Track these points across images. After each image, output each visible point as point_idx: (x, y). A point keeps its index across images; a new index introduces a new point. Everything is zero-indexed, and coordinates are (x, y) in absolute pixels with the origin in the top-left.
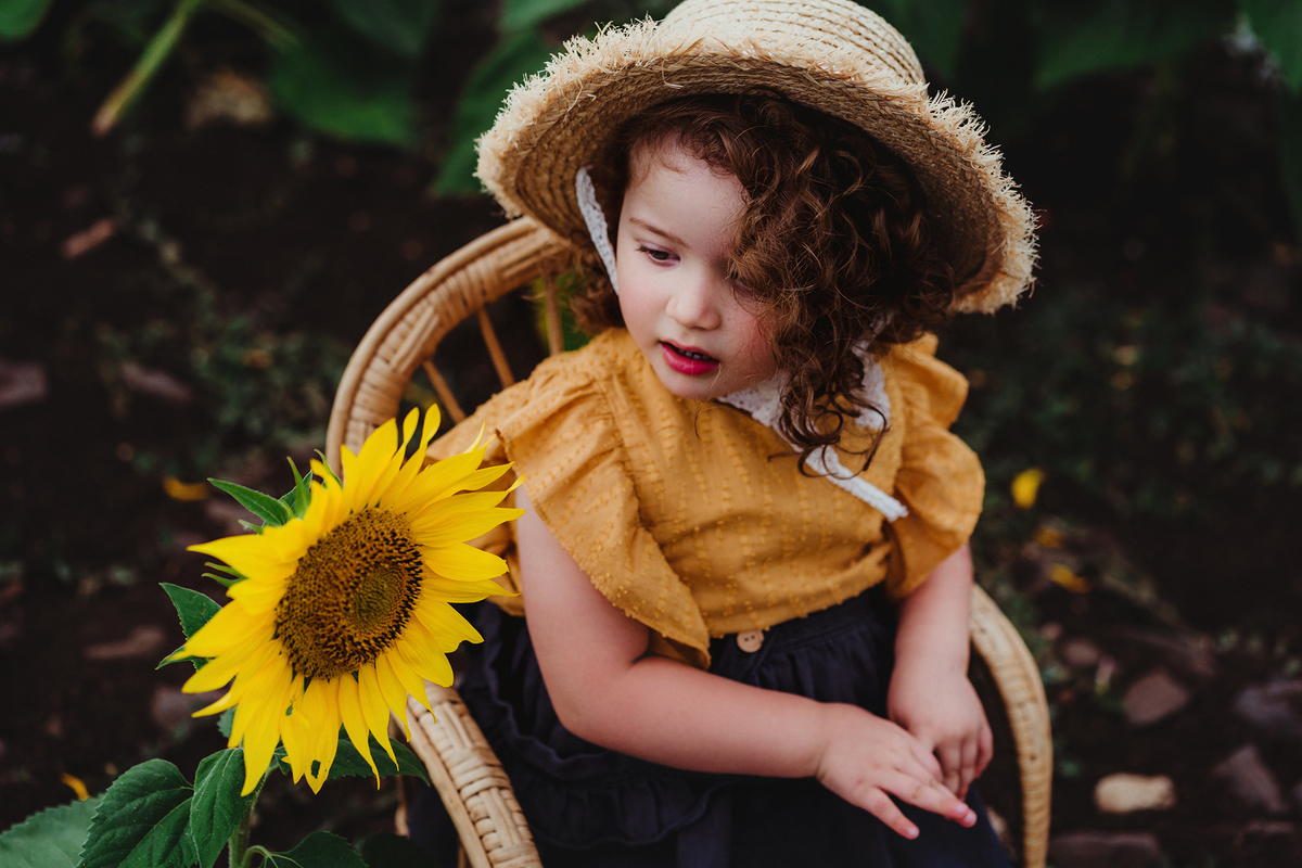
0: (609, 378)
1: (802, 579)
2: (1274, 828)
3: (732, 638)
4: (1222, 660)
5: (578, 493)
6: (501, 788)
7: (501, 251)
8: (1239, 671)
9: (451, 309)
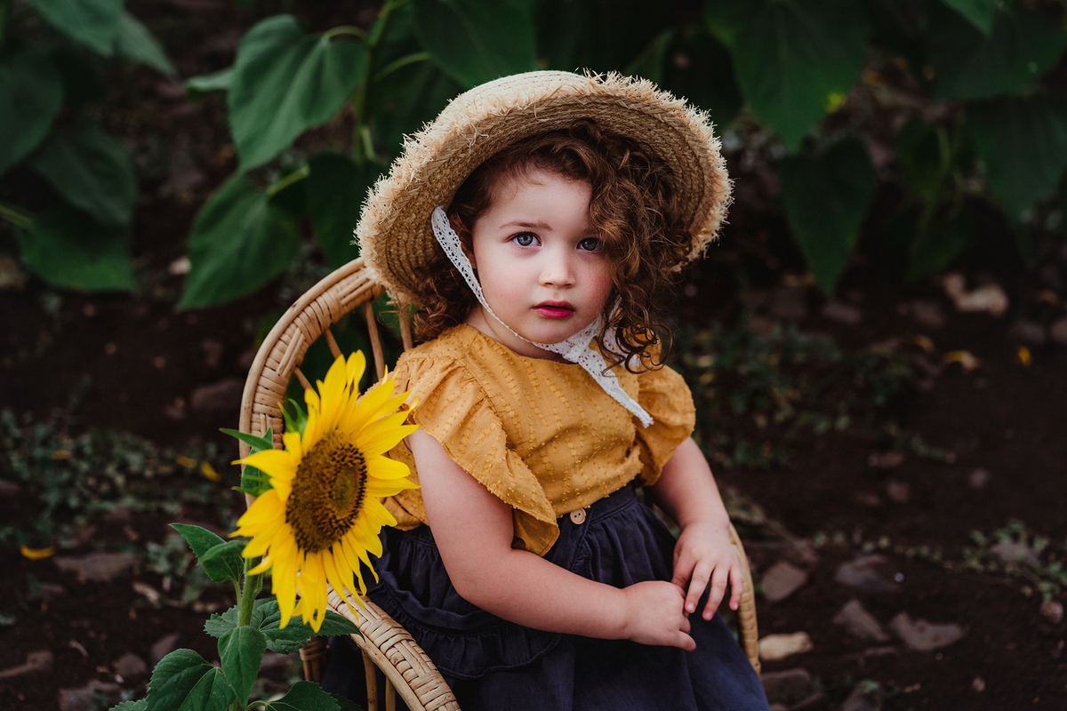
0: (464, 357)
1: (603, 470)
2: (882, 651)
3: (567, 515)
4: (821, 552)
5: (467, 433)
6: (408, 640)
7: (337, 286)
8: (831, 557)
9: (311, 329)
